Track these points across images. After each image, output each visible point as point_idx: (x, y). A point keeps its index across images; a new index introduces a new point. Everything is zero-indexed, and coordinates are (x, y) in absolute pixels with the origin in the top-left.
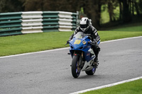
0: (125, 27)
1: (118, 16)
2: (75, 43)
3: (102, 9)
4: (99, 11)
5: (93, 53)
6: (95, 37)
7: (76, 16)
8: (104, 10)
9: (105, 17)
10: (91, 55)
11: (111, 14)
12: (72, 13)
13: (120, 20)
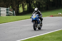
0: (30, 14)
1: (26, 9)
2: (34, 17)
3: (19, 6)
4: (18, 7)
5: (40, 20)
6: (41, 15)
7: (8, 9)
8: (20, 7)
9: (21, 10)
10: (40, 21)
11: (23, 8)
12: (6, 8)
13: (27, 11)
